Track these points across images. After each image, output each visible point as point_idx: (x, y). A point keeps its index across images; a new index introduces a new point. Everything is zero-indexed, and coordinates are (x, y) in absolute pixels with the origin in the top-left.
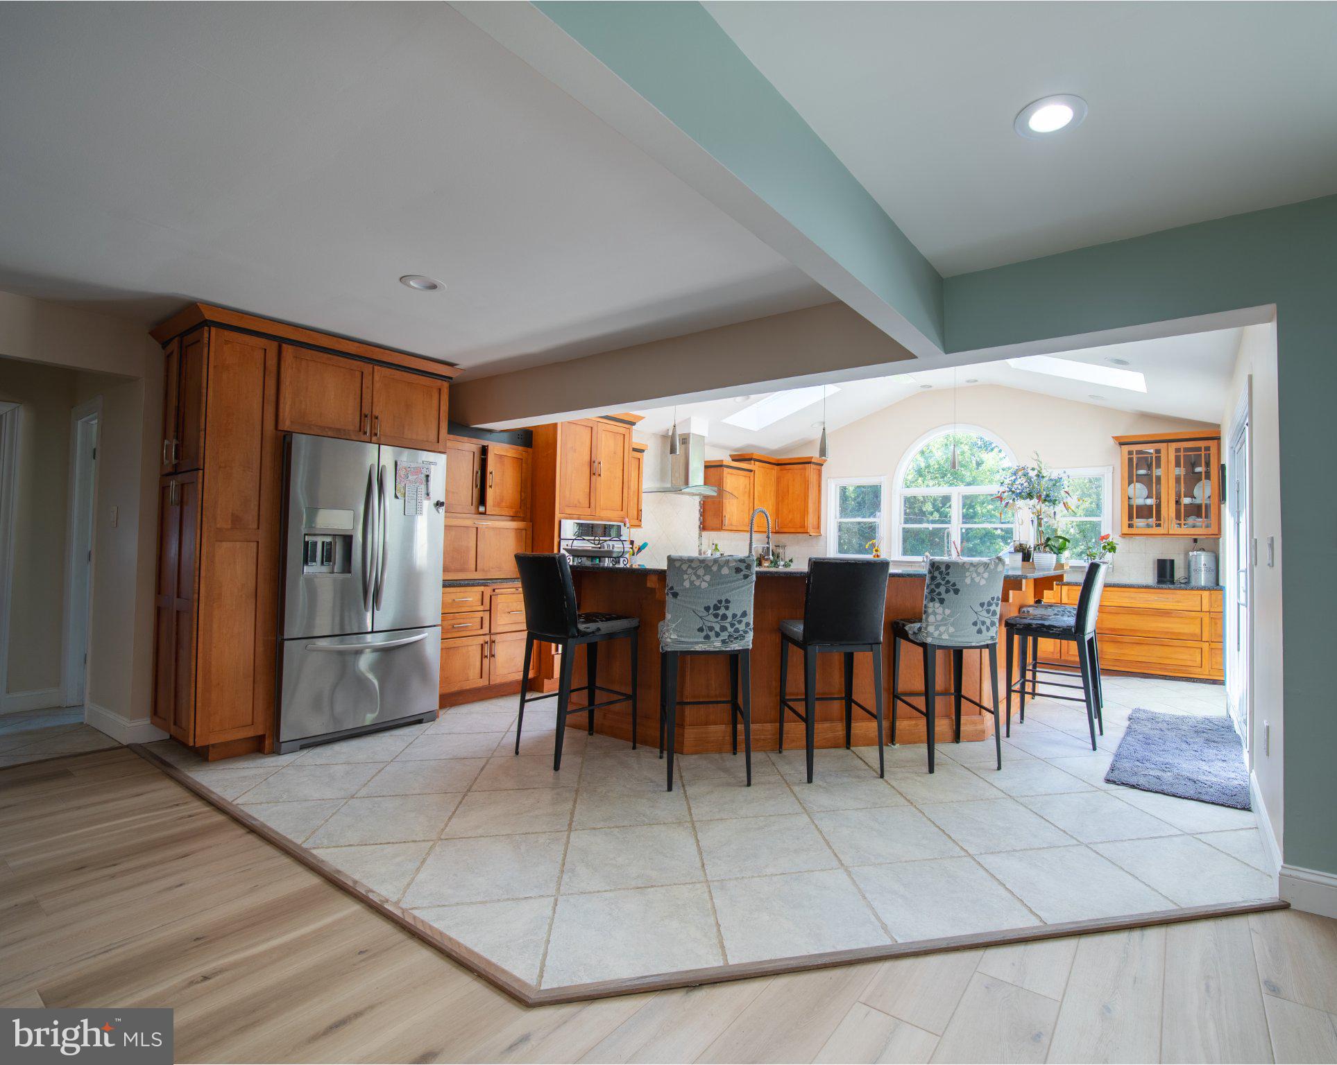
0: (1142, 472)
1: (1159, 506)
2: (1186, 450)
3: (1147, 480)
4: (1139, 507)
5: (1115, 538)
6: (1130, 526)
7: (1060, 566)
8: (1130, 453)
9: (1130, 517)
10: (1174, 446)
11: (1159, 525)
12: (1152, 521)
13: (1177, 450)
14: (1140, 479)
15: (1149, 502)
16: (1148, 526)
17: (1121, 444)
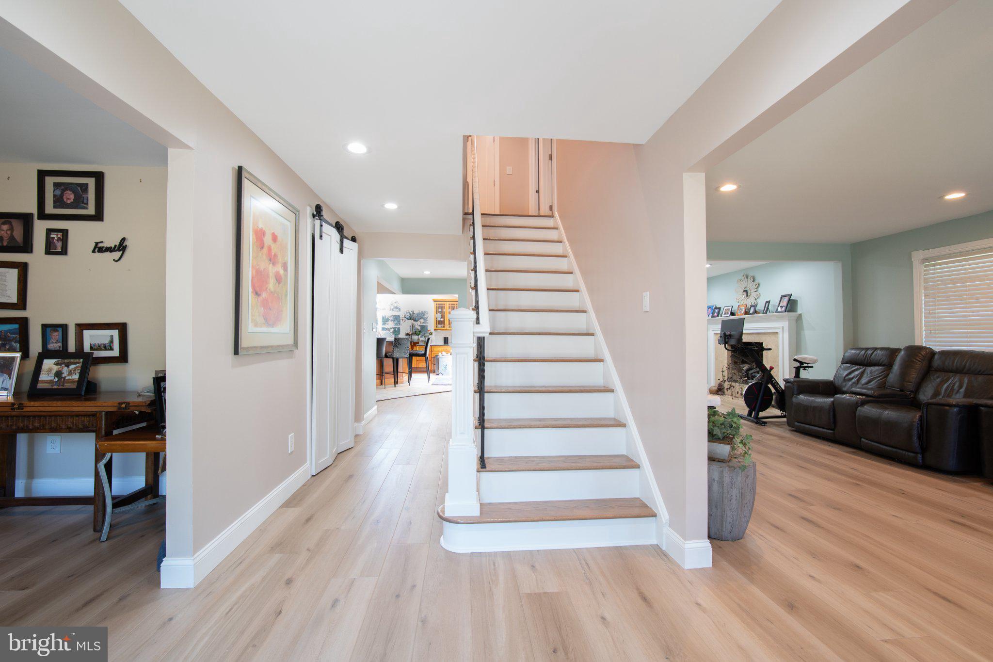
0: (440, 310)
1: (444, 321)
2: (452, 304)
3: (441, 312)
4: (439, 321)
5: (432, 331)
6: (436, 327)
7: (418, 339)
8: (437, 304)
9: (437, 324)
10: (448, 303)
11: (444, 327)
12: (442, 325)
13: (449, 304)
14: (439, 312)
15: (442, 319)
16: (442, 327)
17: (434, 301)
